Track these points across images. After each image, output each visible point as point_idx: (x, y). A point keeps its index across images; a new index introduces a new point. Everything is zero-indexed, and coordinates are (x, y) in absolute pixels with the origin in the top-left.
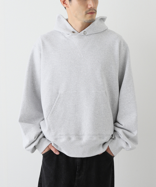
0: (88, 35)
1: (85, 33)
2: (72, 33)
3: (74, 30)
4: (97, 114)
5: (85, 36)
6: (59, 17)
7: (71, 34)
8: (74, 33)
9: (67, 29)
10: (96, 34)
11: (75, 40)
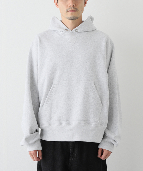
0: (79, 33)
1: (77, 31)
2: (66, 31)
3: (67, 29)
4: (86, 102)
5: (77, 34)
6: (53, 18)
7: (64, 31)
8: (67, 31)
9: (60, 28)
10: (87, 32)
11: (67, 37)
